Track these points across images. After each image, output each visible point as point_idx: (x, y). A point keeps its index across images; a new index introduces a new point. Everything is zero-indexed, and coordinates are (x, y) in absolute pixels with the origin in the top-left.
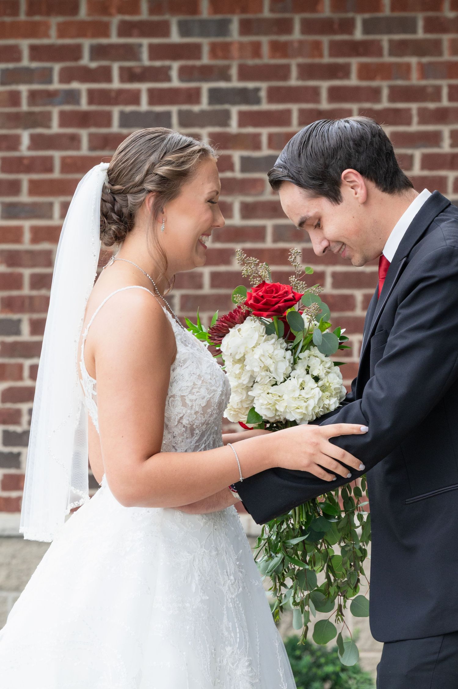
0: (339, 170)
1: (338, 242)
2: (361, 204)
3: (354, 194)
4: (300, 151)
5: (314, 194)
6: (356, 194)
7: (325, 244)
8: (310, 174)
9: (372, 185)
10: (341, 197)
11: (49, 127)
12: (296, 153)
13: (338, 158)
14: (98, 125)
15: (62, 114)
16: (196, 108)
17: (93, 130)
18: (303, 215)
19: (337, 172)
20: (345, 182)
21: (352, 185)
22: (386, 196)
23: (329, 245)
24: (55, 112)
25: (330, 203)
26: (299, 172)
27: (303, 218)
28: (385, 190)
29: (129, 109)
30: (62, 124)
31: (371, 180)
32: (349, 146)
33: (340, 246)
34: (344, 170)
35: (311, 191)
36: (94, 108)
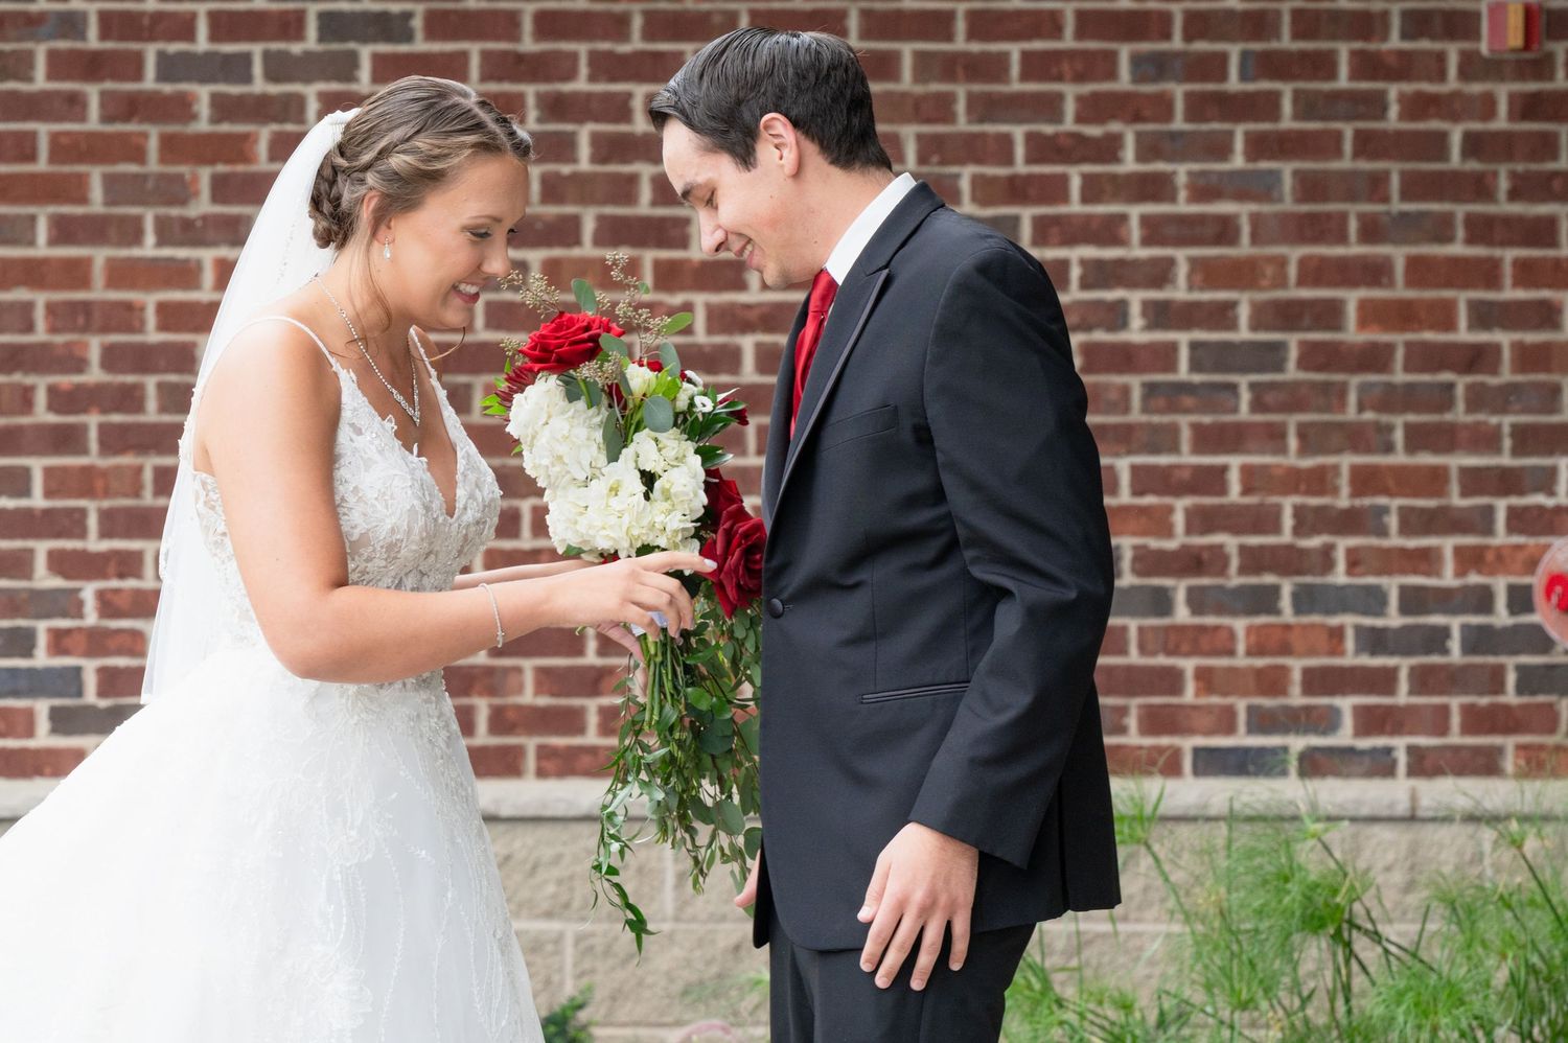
0: (758, 113)
1: (740, 235)
2: (789, 177)
3: (777, 159)
4: (704, 69)
5: (710, 146)
6: (781, 158)
7: (719, 236)
8: (709, 109)
9: (811, 149)
10: (755, 159)
11: (30, 79)
12: (697, 70)
13: (762, 90)
14: (116, 76)
15: (53, 56)
16: (296, 48)
17: (109, 85)
18: (688, 180)
19: (753, 115)
20: (764, 134)
21: (776, 141)
22: (836, 173)
23: (727, 239)
24: (41, 52)
25: (734, 165)
26: (694, 103)
27: (687, 184)
28: (835, 162)
29: (174, 47)
30: (52, 75)
31: (813, 140)
32: (786, 74)
33: (743, 243)
34: (767, 113)
35: (707, 140)
36: (109, 45)
